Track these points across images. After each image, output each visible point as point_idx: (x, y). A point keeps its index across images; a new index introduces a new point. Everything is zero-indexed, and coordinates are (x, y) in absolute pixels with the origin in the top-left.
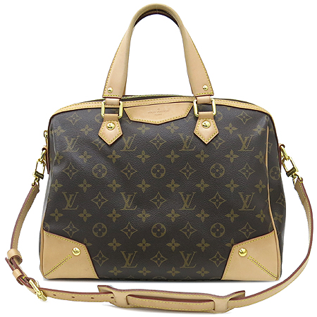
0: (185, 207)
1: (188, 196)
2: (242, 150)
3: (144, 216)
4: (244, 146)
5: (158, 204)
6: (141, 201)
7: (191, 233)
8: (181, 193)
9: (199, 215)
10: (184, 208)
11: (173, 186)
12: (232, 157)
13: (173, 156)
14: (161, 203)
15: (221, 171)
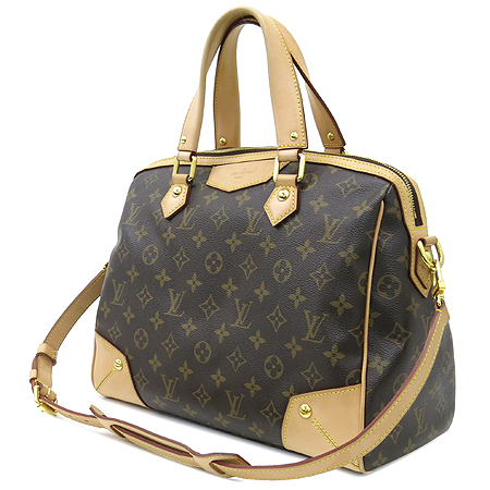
0: (238, 323)
1: (244, 306)
2: (323, 240)
3: (189, 327)
4: (327, 235)
5: (209, 312)
6: (190, 305)
7: (239, 364)
8: (237, 300)
9: (252, 339)
10: (236, 325)
11: (229, 287)
12: (306, 250)
13: (234, 242)
14: (213, 312)
15: (287, 271)
